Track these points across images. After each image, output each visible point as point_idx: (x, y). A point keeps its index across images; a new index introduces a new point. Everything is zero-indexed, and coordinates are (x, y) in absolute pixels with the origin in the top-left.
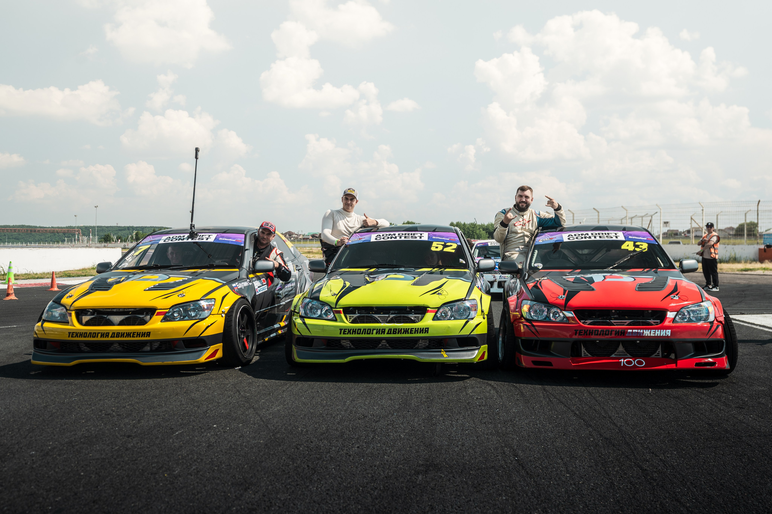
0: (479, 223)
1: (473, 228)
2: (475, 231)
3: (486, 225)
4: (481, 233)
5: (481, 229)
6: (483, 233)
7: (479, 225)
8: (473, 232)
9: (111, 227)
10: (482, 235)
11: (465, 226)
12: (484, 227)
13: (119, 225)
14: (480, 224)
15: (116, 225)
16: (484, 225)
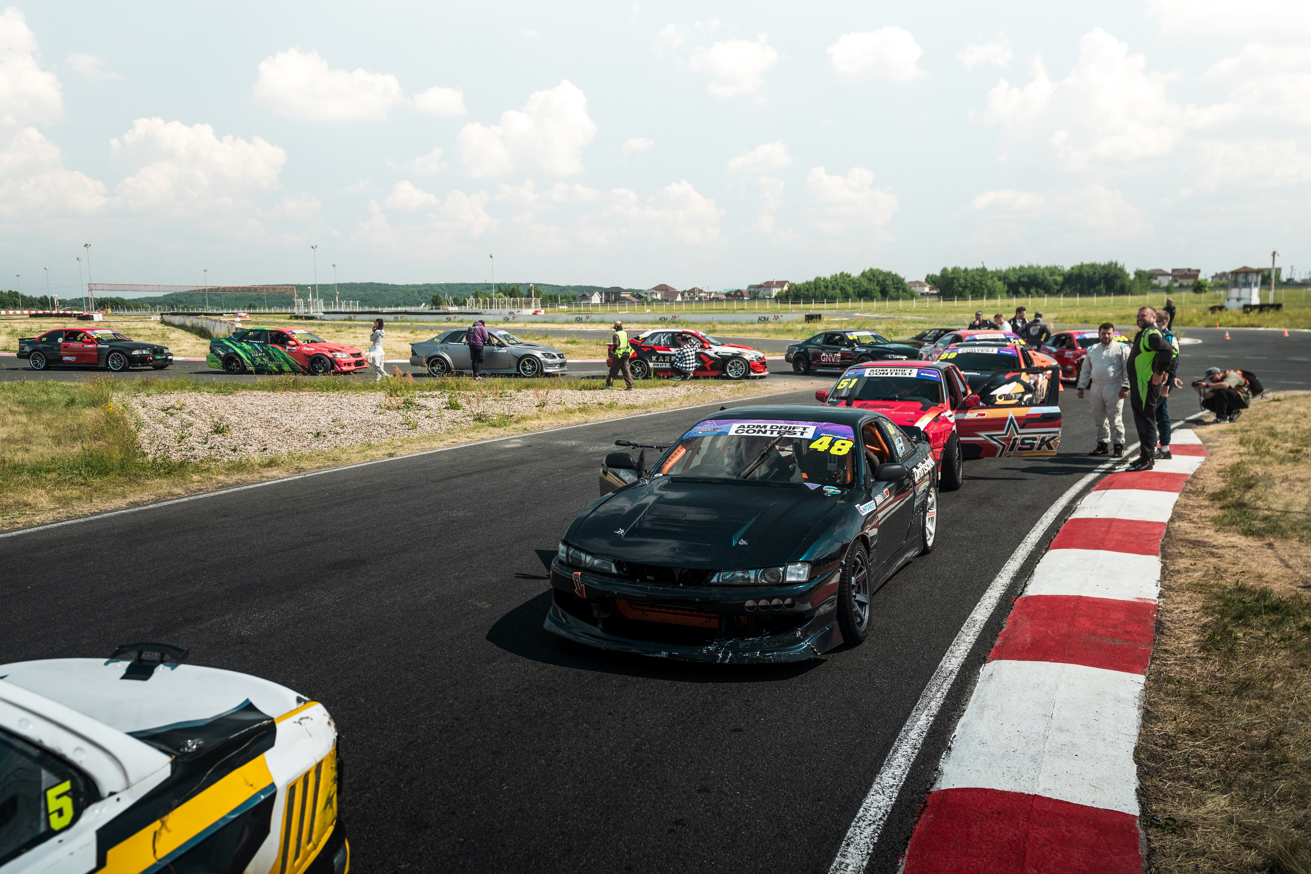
0: (991, 268)
1: (982, 276)
2: (984, 282)
3: (1004, 271)
4: (995, 285)
5: (996, 279)
6: (999, 284)
7: (992, 272)
8: (980, 282)
9: (477, 284)
10: (997, 289)
11: (967, 274)
12: (999, 274)
13: (487, 282)
14: (994, 270)
15: (484, 282)
16: (1001, 272)
